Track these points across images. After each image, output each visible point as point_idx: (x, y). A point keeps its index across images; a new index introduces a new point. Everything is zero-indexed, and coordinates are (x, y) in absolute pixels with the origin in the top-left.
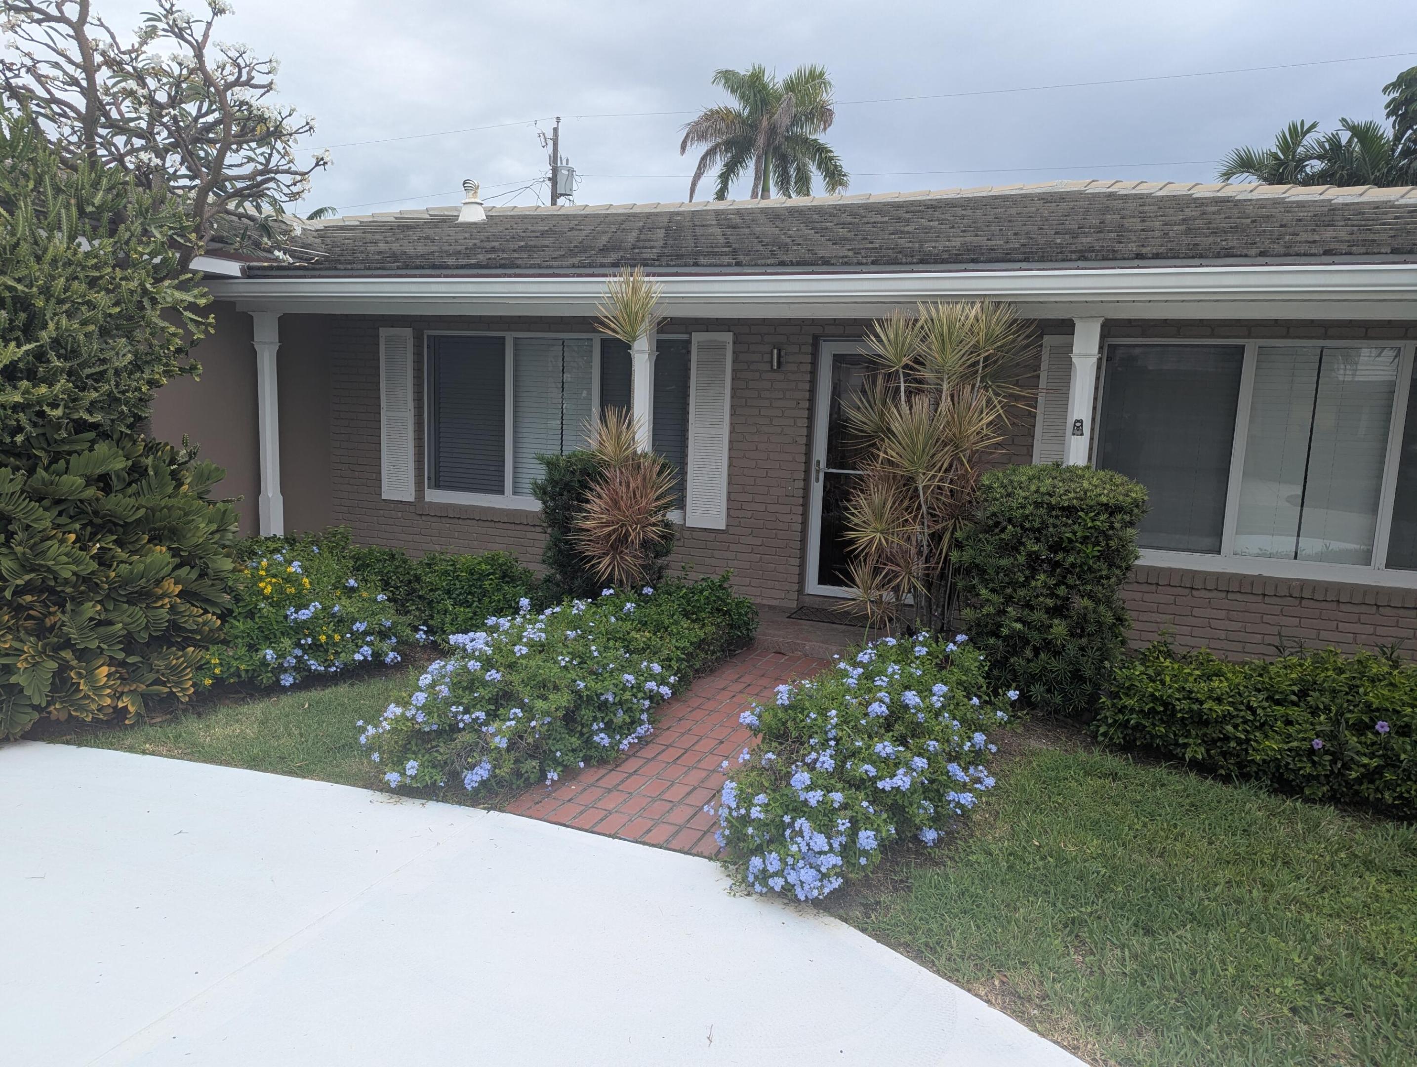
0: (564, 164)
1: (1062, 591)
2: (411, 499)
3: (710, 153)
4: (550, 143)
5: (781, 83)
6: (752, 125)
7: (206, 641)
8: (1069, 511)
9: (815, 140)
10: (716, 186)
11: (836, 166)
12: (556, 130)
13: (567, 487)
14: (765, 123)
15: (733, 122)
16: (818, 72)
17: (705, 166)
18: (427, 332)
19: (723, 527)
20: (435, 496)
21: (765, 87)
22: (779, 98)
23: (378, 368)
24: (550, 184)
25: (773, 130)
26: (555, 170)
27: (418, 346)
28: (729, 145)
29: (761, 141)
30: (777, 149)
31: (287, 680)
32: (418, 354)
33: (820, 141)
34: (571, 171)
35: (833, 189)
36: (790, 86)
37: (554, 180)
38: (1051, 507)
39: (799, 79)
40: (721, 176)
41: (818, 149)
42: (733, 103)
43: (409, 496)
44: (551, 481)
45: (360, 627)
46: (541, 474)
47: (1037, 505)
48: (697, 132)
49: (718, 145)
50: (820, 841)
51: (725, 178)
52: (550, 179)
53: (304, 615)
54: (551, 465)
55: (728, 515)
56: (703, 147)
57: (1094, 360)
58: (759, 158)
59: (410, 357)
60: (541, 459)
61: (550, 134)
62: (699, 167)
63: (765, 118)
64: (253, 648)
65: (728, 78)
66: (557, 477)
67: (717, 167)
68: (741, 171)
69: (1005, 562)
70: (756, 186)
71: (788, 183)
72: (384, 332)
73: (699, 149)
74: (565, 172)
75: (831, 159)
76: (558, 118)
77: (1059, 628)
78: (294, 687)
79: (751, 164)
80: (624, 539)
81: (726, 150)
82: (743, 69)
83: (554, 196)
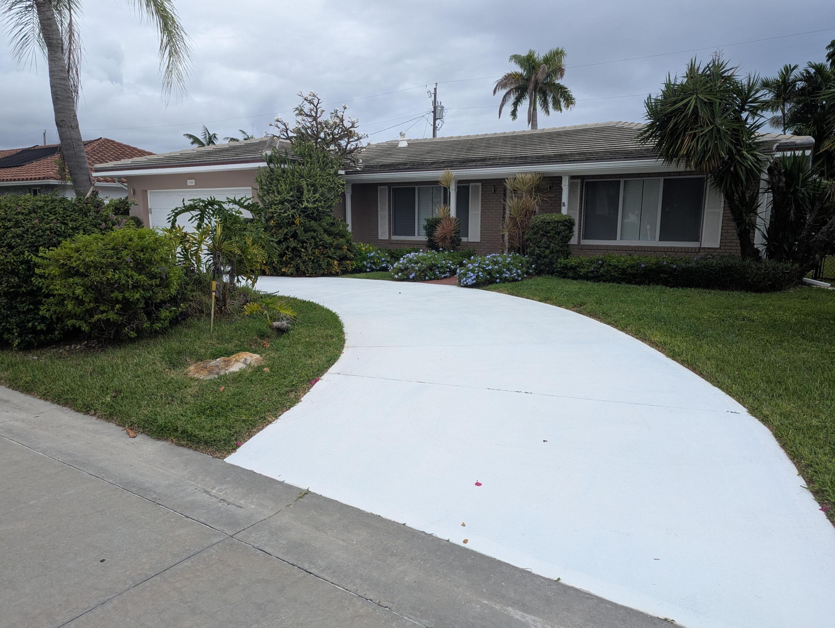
0: (439, 104)
1: (548, 243)
2: (387, 239)
3: (508, 93)
4: (433, 95)
5: (542, 58)
6: (528, 80)
7: (351, 260)
8: (549, 223)
9: (559, 84)
10: (511, 108)
11: (569, 95)
12: (435, 89)
13: (432, 226)
14: (533, 78)
15: (518, 79)
16: (560, 50)
17: (506, 100)
18: (392, 187)
19: (479, 241)
20: (394, 238)
21: (534, 61)
22: (539, 65)
23: (377, 199)
24: (432, 114)
25: (536, 82)
26: (435, 108)
27: (389, 192)
28: (517, 89)
29: (531, 86)
30: (541, 89)
31: (368, 270)
32: (389, 194)
33: (561, 84)
34: (442, 108)
35: (568, 106)
36: (547, 60)
37: (434, 112)
38: (545, 222)
39: (550, 55)
40: (514, 104)
41: (560, 88)
42: (519, 70)
43: (387, 238)
44: (428, 225)
45: (383, 259)
46: (425, 223)
47: (542, 222)
48: (501, 84)
49: (512, 89)
50: (472, 274)
51: (516, 104)
52: (433, 112)
53: (372, 255)
54: (428, 220)
55: (481, 238)
56: (504, 92)
57: (567, 187)
58: (531, 94)
59: (387, 195)
60: (425, 219)
61: (433, 91)
62: (503, 101)
63: (533, 76)
64: (361, 262)
65: (516, 58)
66: (429, 223)
67: (512, 98)
68: (523, 101)
69: (535, 237)
70: (530, 108)
71: (547, 104)
72: (379, 187)
73: (502, 92)
74: (439, 108)
75: (566, 92)
76: (436, 84)
77: (547, 251)
78: (369, 272)
79: (528, 97)
80: (445, 237)
81: (516, 92)
82: (524, 53)
83: (435, 119)
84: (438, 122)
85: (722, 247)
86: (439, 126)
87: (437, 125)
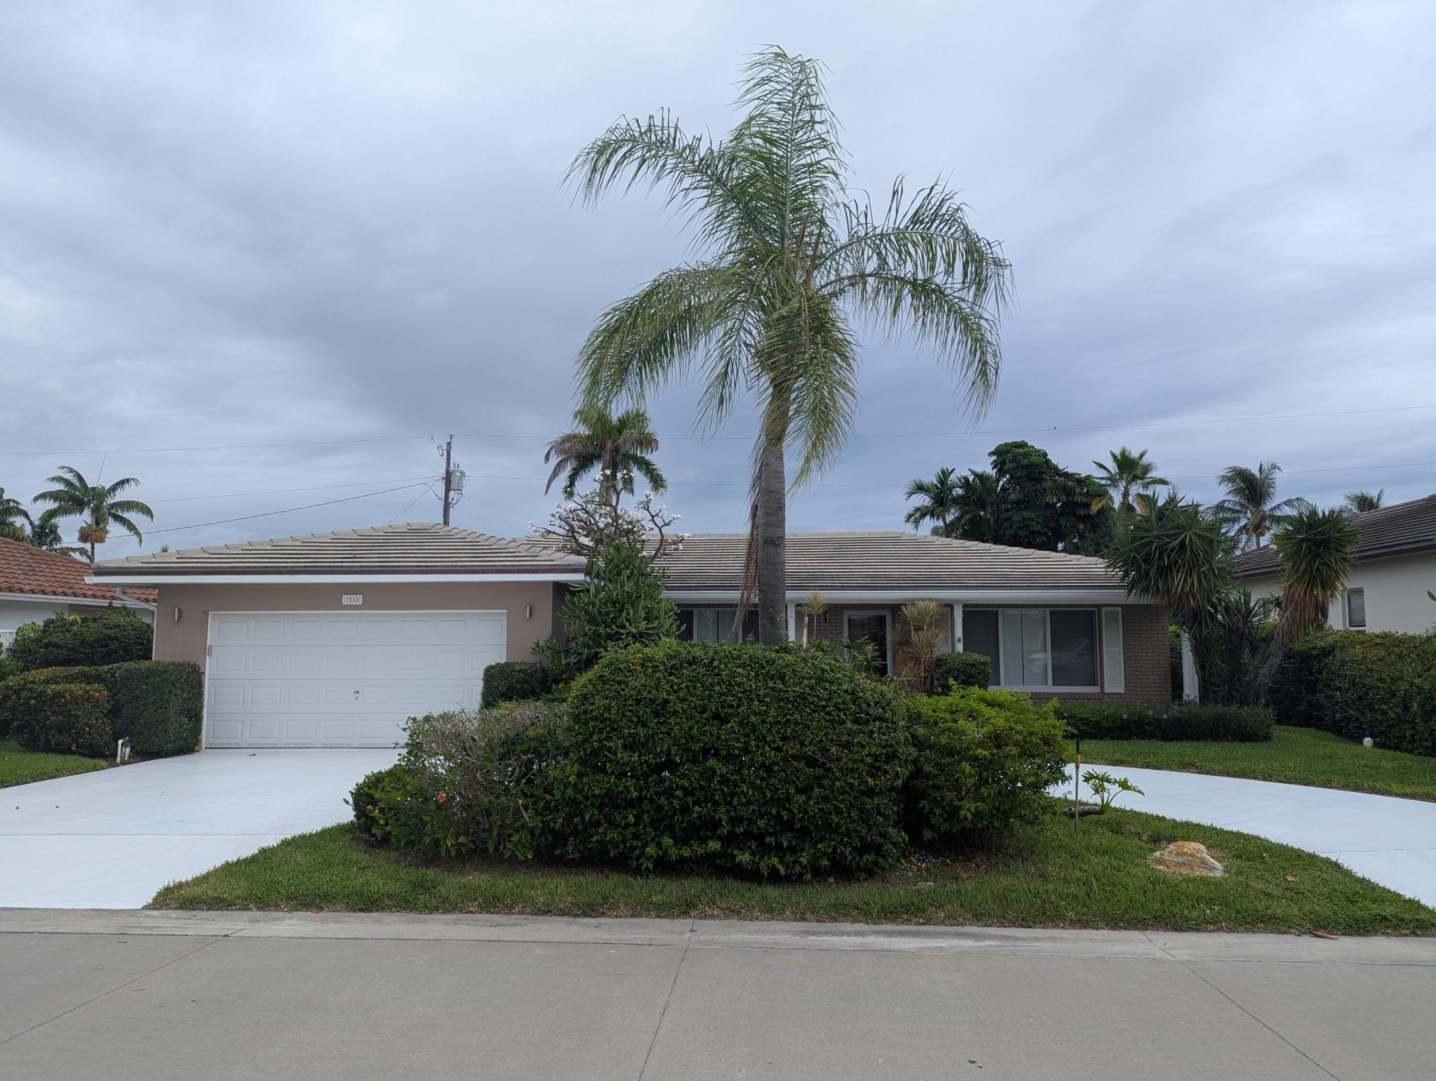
0: (457, 469)
3: (563, 462)
4: (445, 452)
12: (449, 444)
14: (609, 446)
15: (586, 444)
17: (559, 470)
22: (615, 427)
24: (443, 481)
25: (616, 451)
26: (448, 472)
28: (576, 457)
29: (607, 457)
34: (463, 474)
37: (447, 479)
40: (570, 477)
48: (558, 447)
49: (568, 458)
52: (443, 478)
56: (559, 458)
57: (961, 617)
61: (444, 447)
62: (555, 471)
63: (609, 442)
67: (568, 471)
74: (457, 474)
76: (451, 436)
81: (574, 461)
83: (448, 490)
84: (452, 494)
85: (1127, 693)
86: (454, 502)
87: (450, 500)
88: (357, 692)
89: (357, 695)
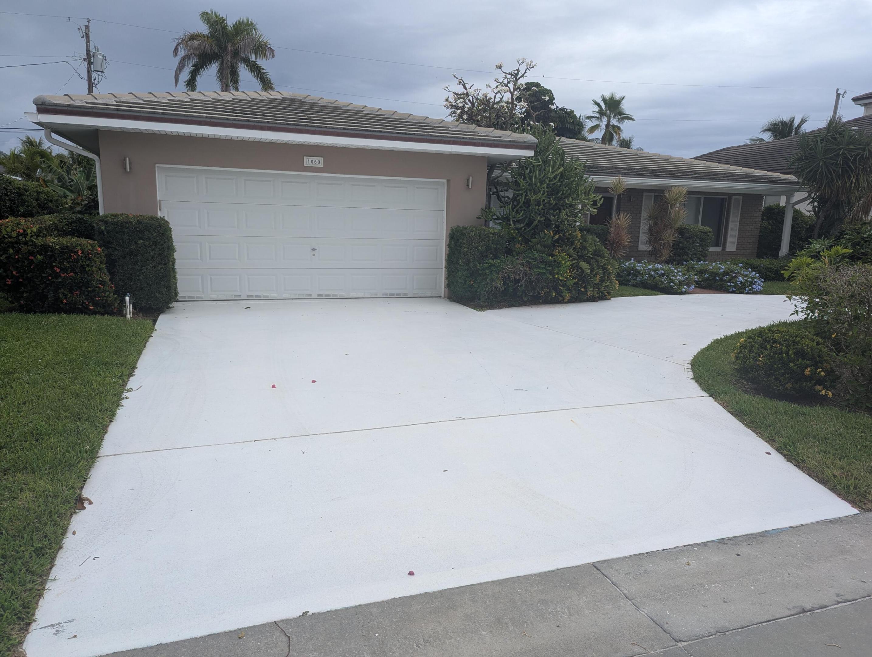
3: (186, 58)
12: (87, 27)
14: (230, 48)
17: (183, 65)
26: (88, 51)
40: (193, 71)
63: (230, 45)
85: (737, 251)
88: (314, 250)
89: (314, 252)
